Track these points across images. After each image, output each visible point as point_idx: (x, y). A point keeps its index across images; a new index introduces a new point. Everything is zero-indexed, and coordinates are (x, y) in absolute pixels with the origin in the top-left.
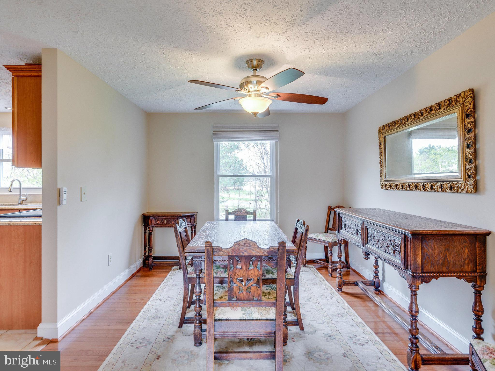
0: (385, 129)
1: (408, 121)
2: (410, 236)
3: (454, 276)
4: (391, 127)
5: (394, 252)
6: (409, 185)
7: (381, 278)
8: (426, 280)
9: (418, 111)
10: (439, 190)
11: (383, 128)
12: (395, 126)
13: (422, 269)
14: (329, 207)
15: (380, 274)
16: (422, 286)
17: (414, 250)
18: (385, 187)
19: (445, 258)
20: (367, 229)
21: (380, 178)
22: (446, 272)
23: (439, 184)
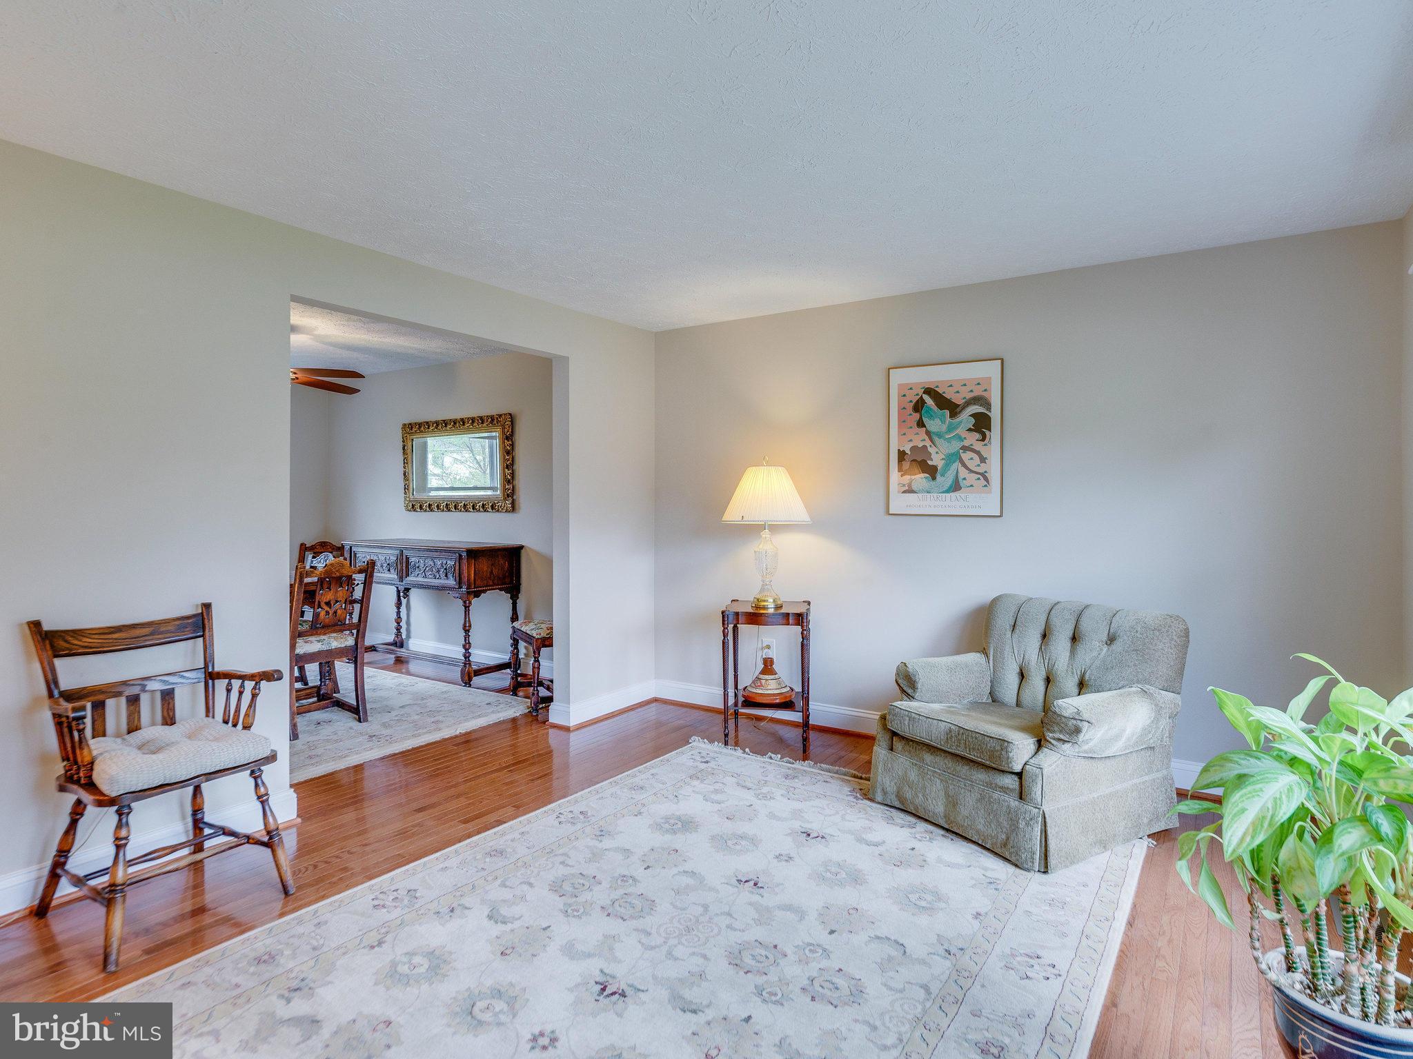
0: (414, 429)
1: (446, 426)
2: (464, 554)
3: (496, 589)
4: (422, 429)
5: (446, 576)
6: (447, 504)
7: (404, 637)
8: (477, 595)
9: (459, 418)
10: (481, 509)
11: (411, 426)
12: (428, 428)
13: (475, 584)
14: (302, 545)
15: (403, 631)
16: (474, 601)
17: (468, 567)
18: (413, 508)
19: (491, 572)
20: (407, 559)
21: (404, 495)
22: (492, 586)
23: (481, 504)
